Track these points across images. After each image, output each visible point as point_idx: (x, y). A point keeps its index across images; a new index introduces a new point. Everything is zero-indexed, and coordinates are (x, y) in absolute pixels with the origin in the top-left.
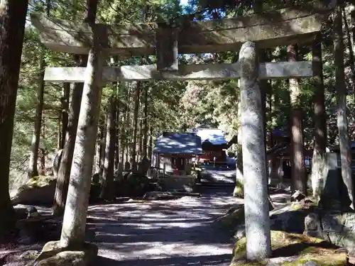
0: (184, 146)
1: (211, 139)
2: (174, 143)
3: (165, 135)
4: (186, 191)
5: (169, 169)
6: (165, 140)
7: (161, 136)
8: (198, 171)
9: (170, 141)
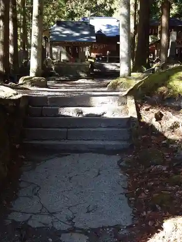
0: (77, 34)
1: (104, 30)
2: (68, 32)
3: (59, 23)
4: (81, 76)
5: (64, 57)
6: (59, 29)
7: (55, 25)
8: (91, 62)
9: (64, 30)
